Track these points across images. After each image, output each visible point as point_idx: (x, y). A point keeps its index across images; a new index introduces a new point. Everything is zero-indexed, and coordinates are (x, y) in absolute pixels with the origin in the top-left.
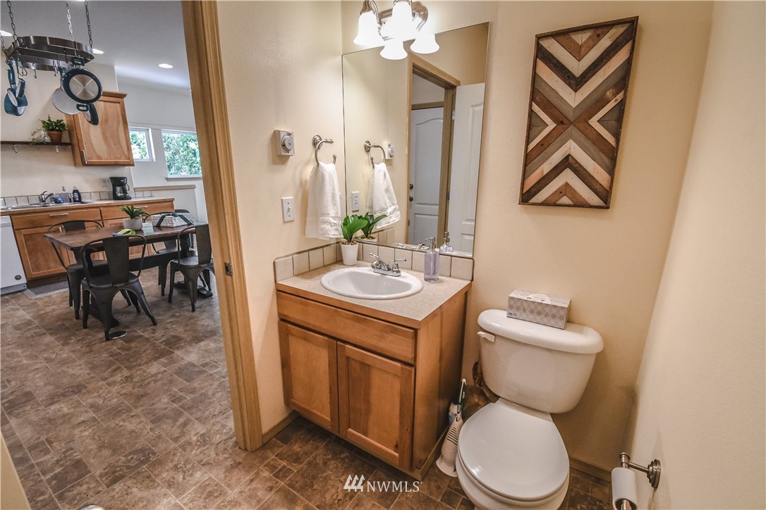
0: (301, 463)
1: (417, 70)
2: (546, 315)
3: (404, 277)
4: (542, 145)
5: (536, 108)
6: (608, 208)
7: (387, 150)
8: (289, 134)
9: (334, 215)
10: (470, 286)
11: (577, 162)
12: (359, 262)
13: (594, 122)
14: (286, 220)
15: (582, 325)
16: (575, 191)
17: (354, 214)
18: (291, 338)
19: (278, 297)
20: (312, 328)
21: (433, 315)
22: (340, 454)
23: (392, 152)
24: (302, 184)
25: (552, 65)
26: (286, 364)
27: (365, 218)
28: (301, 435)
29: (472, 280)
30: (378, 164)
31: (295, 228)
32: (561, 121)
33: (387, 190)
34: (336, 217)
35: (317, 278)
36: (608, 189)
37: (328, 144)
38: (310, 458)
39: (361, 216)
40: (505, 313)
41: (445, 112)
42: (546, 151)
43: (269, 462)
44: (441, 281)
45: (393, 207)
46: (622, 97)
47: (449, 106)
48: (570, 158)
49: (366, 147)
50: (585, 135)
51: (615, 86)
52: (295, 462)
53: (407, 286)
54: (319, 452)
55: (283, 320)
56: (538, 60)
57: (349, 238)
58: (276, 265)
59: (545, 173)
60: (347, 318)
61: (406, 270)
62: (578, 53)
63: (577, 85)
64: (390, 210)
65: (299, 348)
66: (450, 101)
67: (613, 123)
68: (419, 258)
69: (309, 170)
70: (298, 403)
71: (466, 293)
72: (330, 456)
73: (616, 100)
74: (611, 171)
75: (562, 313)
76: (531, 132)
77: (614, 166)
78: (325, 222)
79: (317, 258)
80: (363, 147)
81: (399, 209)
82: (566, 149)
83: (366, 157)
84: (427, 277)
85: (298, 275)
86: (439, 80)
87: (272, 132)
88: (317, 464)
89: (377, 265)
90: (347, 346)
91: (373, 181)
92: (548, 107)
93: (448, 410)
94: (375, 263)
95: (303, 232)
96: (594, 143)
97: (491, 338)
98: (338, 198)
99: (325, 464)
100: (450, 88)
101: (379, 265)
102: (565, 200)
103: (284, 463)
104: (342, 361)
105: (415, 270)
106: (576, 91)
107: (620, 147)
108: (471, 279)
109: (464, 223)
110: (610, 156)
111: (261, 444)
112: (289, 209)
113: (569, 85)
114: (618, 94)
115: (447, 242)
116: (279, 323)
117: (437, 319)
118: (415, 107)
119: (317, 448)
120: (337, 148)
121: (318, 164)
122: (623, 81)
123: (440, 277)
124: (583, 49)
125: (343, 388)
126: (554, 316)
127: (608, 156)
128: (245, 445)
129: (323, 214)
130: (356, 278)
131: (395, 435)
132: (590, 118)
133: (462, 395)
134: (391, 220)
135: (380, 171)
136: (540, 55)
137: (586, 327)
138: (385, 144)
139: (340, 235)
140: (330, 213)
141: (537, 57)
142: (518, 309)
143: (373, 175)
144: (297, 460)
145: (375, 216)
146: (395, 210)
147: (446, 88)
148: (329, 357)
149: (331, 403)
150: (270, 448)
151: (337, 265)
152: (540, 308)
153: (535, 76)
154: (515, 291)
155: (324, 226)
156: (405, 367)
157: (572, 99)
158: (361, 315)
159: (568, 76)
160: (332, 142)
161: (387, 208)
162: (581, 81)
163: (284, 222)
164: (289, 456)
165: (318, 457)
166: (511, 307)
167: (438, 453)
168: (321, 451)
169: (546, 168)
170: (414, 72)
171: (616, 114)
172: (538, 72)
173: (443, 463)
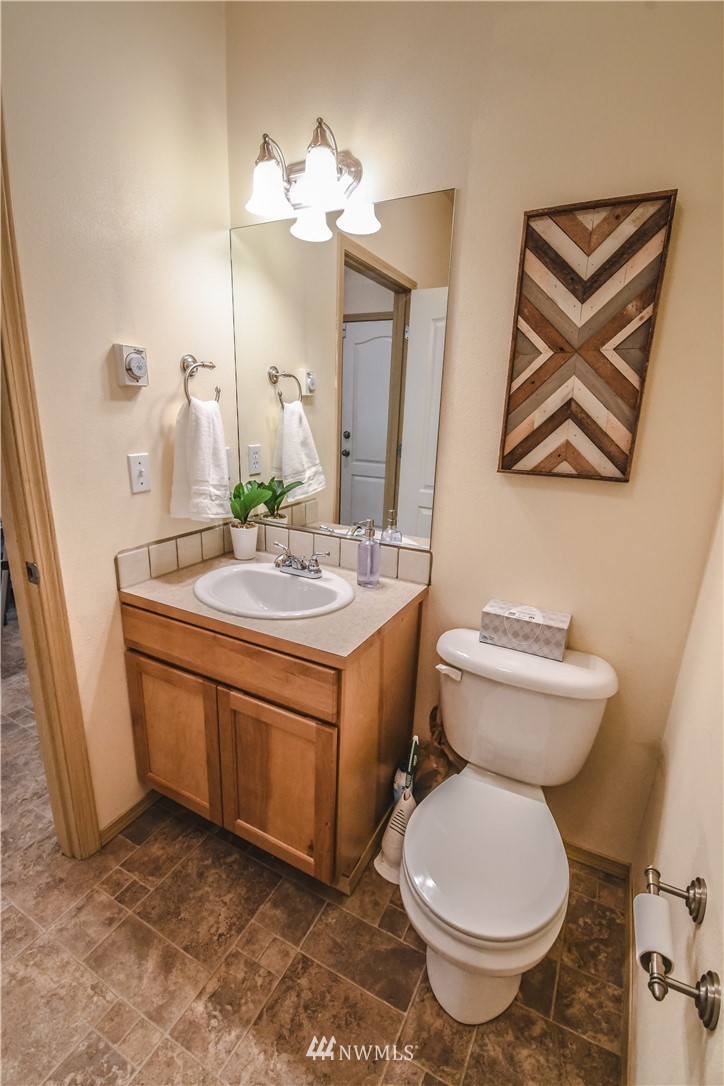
0: (161, 875)
1: (351, 262)
2: (537, 640)
3: (327, 580)
4: (533, 383)
5: (523, 325)
6: (627, 481)
7: (304, 381)
8: (139, 352)
9: (216, 483)
10: (426, 593)
11: (583, 411)
12: (259, 553)
13: (608, 350)
14: (135, 491)
15: (588, 652)
16: (579, 454)
17: (252, 479)
18: (144, 677)
19: (124, 613)
20: (178, 663)
21: (369, 643)
22: (225, 857)
23: (313, 384)
24: (164, 433)
25: (548, 260)
26: (139, 719)
27: (269, 488)
28: (164, 828)
29: (429, 584)
30: (290, 402)
31: (152, 503)
32: (561, 347)
33: (304, 443)
34: (221, 486)
35: (190, 581)
36: (627, 453)
37: (207, 369)
38: (177, 867)
39: (262, 483)
40: (475, 636)
41: (395, 328)
42: (538, 392)
43: (111, 877)
44: (383, 586)
45: (314, 469)
46: (650, 314)
47: (400, 318)
48: (573, 404)
49: (271, 376)
50: (595, 370)
51: (641, 296)
52: (152, 875)
53: (330, 595)
54: (191, 855)
55: (133, 649)
56: (528, 251)
57: (243, 516)
58: (119, 562)
59: (536, 426)
60: (232, 650)
61: (329, 568)
62: (587, 245)
63: (584, 294)
64: (308, 474)
65: (158, 694)
66: (401, 312)
67: (636, 353)
68: (351, 551)
69: (175, 411)
70: (158, 778)
71: (421, 605)
72: (209, 862)
73: (642, 318)
74: (633, 426)
75: (560, 637)
76: (516, 362)
77: (637, 418)
78: (201, 494)
79: (190, 549)
80: (267, 377)
81: (323, 473)
82: (568, 390)
83: (271, 391)
84: (362, 579)
85: (157, 578)
86: (384, 278)
87: (108, 347)
88: (188, 875)
89: (284, 561)
90: (233, 693)
91: (282, 429)
92: (542, 324)
93: (392, 781)
94: (281, 558)
95: (167, 508)
96: (608, 383)
97: (455, 675)
98: (223, 456)
99: (201, 875)
100: (402, 291)
101: (289, 561)
102: (565, 467)
103: (135, 877)
104: (225, 718)
105: (344, 568)
106: (583, 301)
107: (645, 391)
108: (427, 582)
109: (422, 491)
110: (632, 403)
111: (98, 845)
112: (141, 472)
113: (574, 292)
114: (644, 308)
115: (392, 525)
116: (125, 655)
117: (375, 650)
118: (348, 319)
119: (189, 848)
120: (223, 376)
121: (189, 401)
122: (652, 289)
123: (381, 579)
124: (594, 237)
125: (227, 756)
126: (547, 642)
127: (627, 403)
128: (71, 848)
129: (198, 482)
130: (253, 582)
131: (308, 830)
132: (603, 344)
133: (413, 759)
134: (311, 489)
135: (293, 413)
136: (530, 244)
137: (592, 657)
138: (301, 373)
139: (227, 513)
140: (210, 479)
141: (526, 246)
142: (496, 630)
143: (282, 420)
144: (155, 869)
145: (285, 484)
146: (316, 473)
147: (397, 292)
148: (205, 708)
149: (211, 780)
150: (112, 853)
151: (223, 560)
152: (527, 629)
153: (523, 276)
154: (491, 603)
155: (200, 500)
156: (322, 727)
157: (578, 314)
158: (255, 646)
159: (572, 279)
160: (213, 367)
161: (304, 471)
162: (591, 287)
163: (133, 494)
164: (144, 863)
165: (190, 863)
166: (485, 627)
167: (377, 848)
168: (195, 853)
169: (538, 417)
170: (347, 264)
171: (640, 340)
172: (526, 270)
173: (385, 864)
